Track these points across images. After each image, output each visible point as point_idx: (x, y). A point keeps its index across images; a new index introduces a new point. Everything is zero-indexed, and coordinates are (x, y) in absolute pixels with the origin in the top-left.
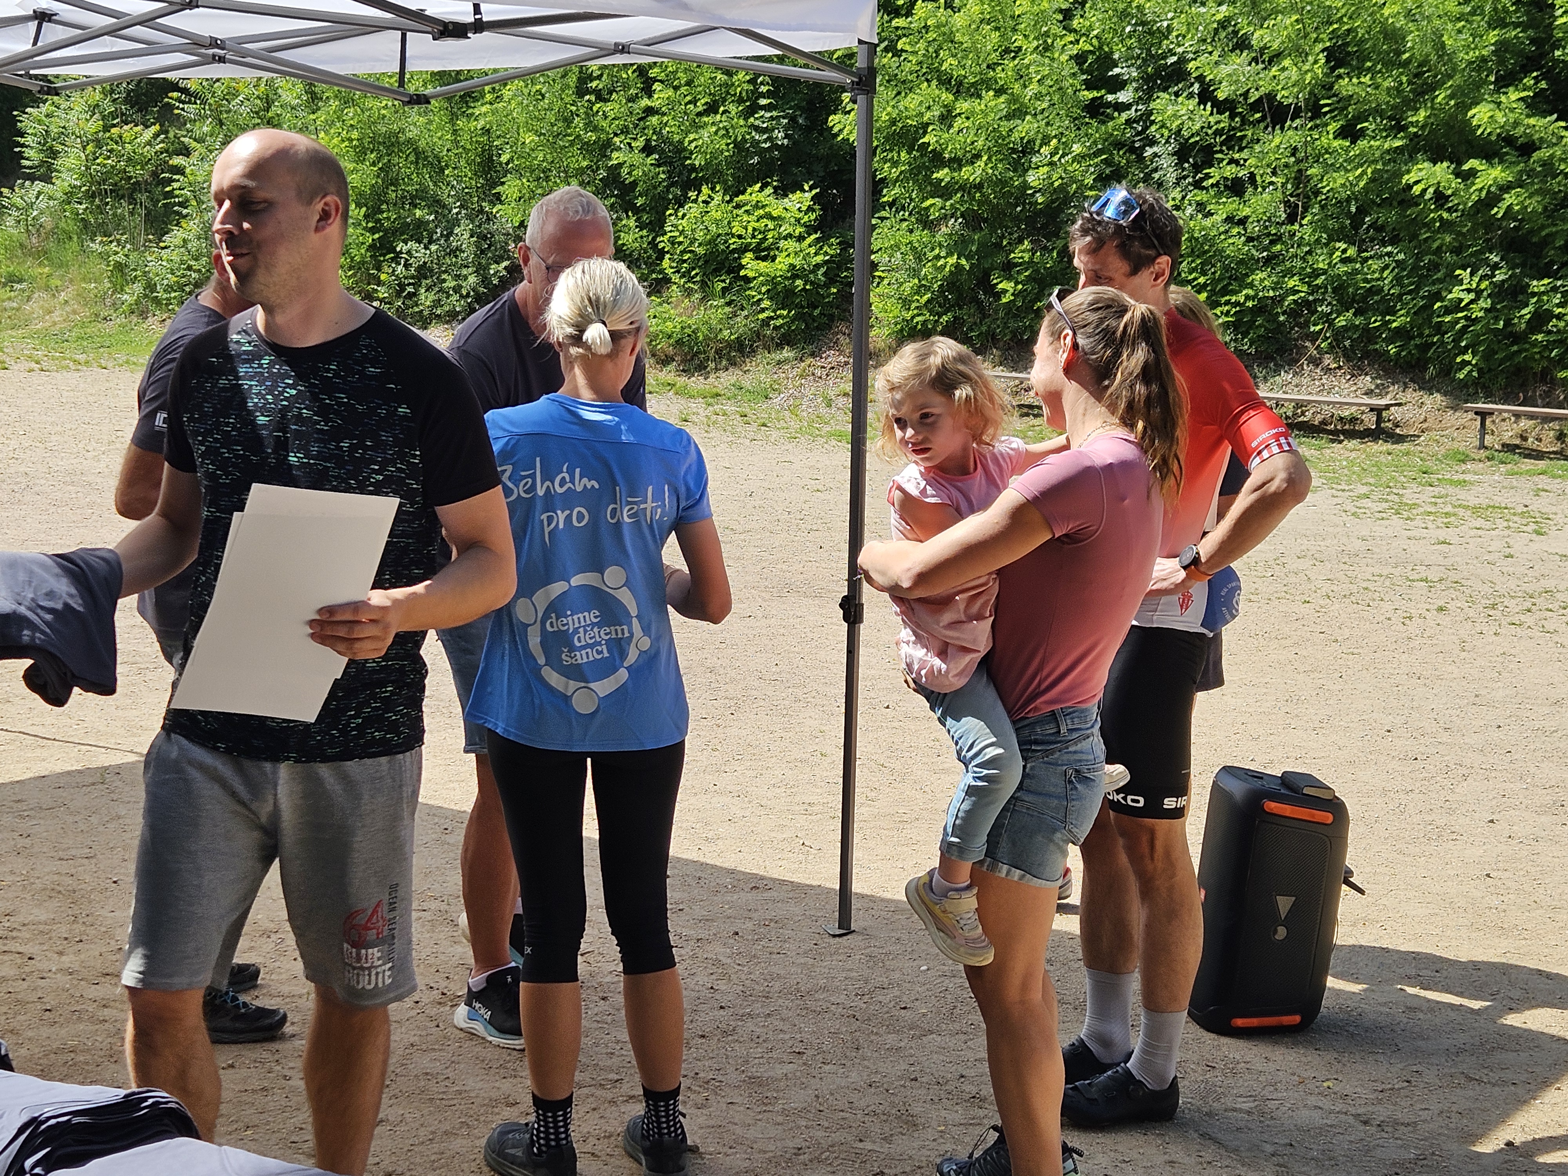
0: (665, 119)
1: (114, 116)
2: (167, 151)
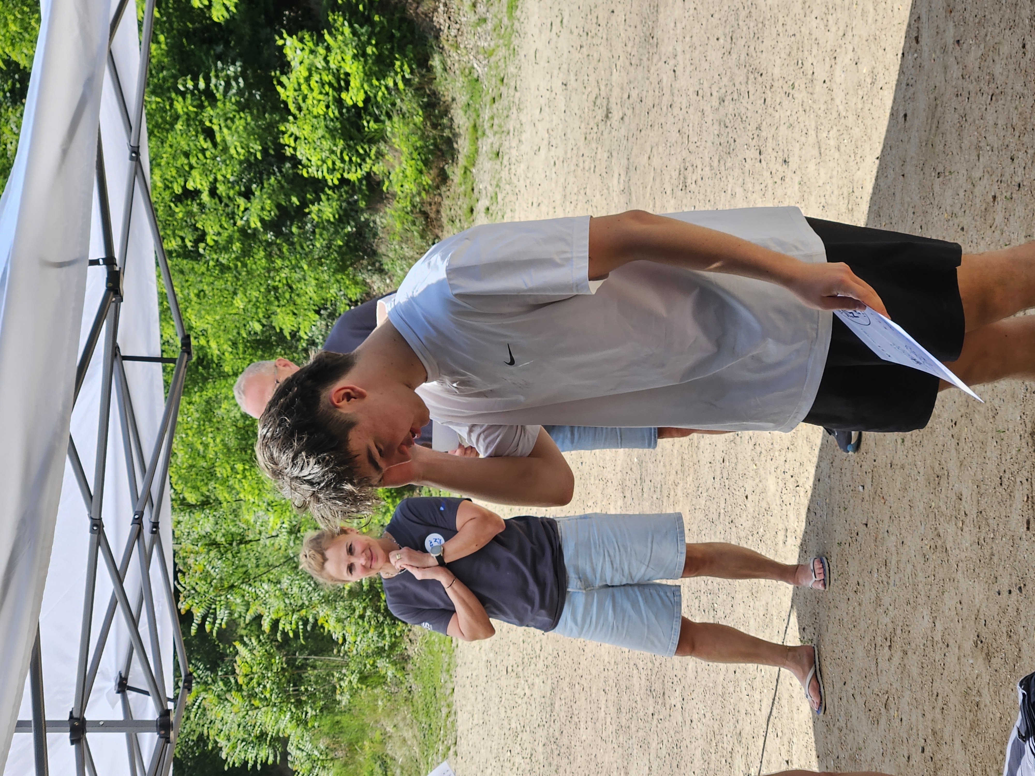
0: (220, 177)
1: (226, 683)
2: (258, 637)
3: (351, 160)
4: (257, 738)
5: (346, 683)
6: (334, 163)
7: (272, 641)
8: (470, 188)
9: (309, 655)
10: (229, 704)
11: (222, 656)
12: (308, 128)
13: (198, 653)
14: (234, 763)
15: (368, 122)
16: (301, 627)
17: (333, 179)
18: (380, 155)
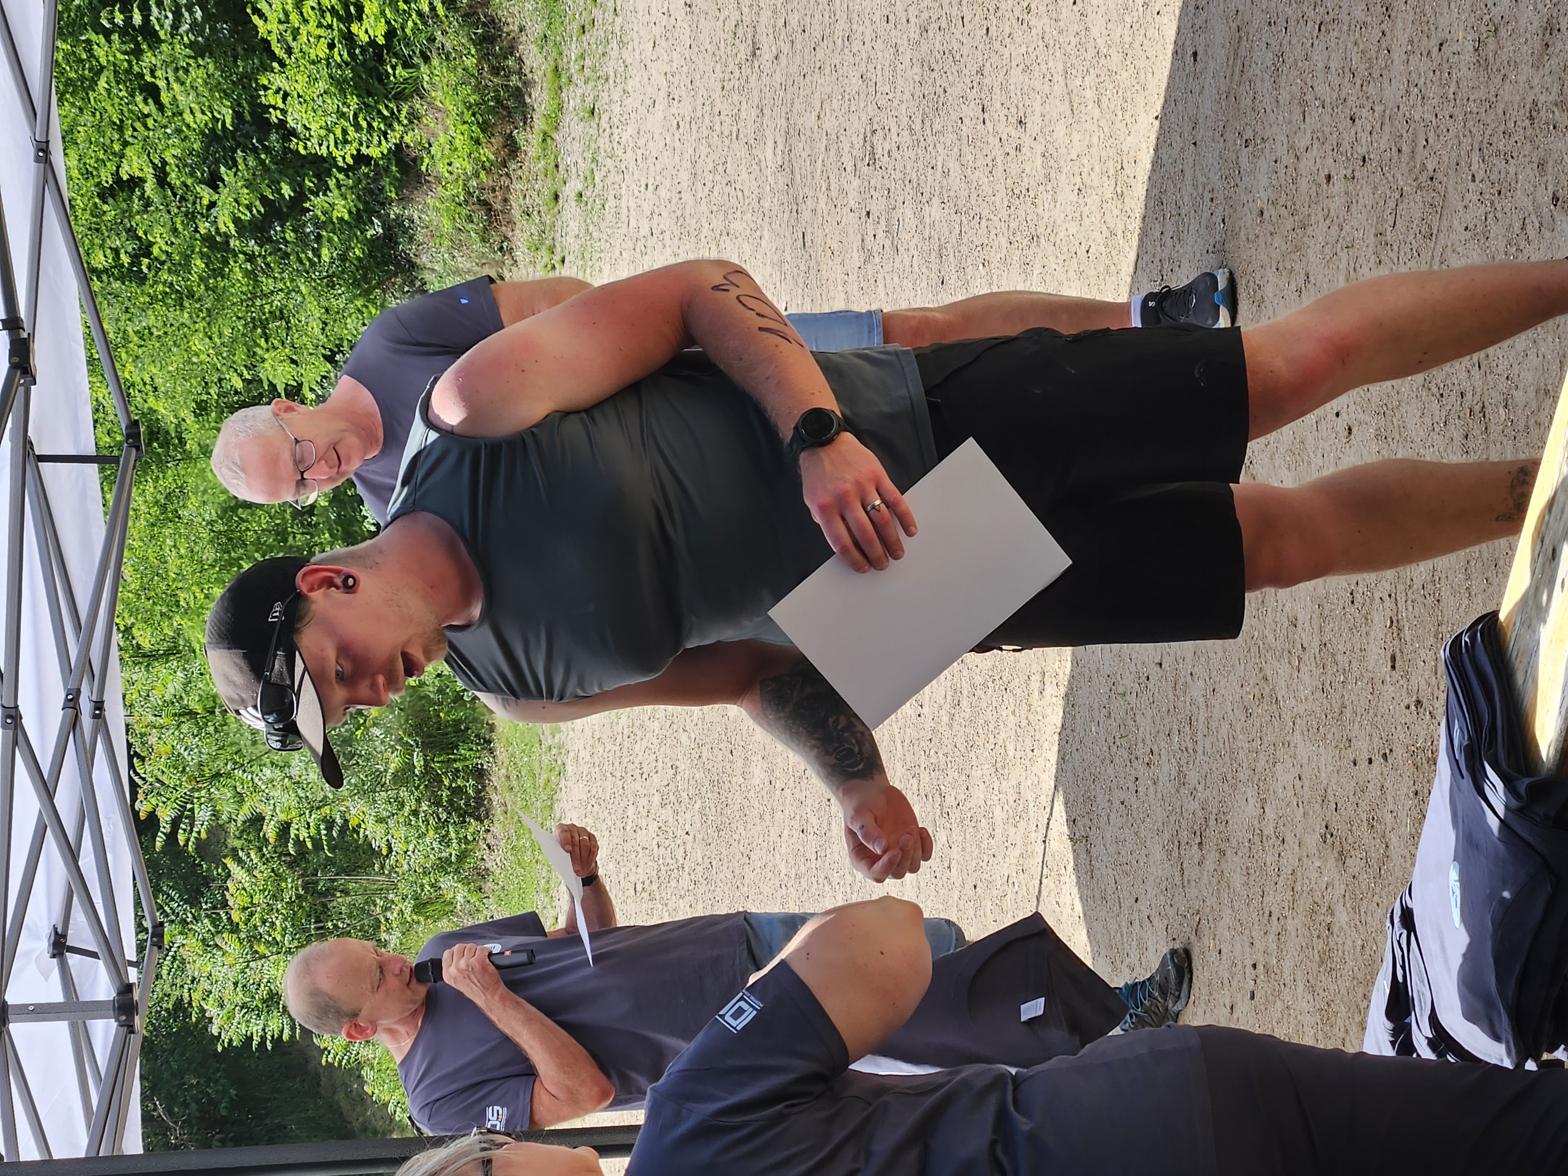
1: (215, 920)
3: (370, 126)
4: (264, 1001)
5: (395, 915)
6: (344, 132)
7: (281, 855)
8: (553, 164)
9: (337, 874)
10: (220, 953)
11: (207, 881)
12: (302, 79)
13: (170, 878)
14: (231, 1040)
15: (394, 68)
16: (324, 832)
17: (344, 155)
18: (414, 117)
